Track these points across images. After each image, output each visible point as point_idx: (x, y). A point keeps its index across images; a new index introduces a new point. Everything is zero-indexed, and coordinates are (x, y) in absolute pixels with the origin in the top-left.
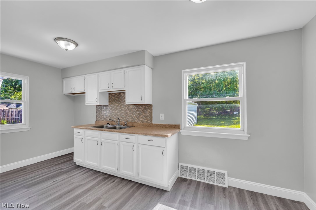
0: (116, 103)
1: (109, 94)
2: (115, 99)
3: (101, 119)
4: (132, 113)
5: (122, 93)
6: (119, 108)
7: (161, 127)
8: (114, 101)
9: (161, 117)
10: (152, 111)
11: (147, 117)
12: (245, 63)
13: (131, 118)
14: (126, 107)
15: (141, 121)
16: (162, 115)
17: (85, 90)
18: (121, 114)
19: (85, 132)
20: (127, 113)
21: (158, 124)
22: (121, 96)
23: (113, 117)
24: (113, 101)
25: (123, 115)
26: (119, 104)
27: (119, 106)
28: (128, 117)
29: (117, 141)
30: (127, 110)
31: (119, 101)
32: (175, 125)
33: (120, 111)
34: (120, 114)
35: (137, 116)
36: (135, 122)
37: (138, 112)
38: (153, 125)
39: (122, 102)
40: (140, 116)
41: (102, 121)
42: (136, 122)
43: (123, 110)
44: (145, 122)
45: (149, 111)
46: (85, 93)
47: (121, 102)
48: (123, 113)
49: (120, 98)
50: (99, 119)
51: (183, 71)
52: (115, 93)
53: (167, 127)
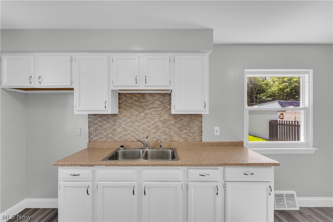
0: (136, 110)
1: (119, 94)
2: (132, 103)
3: (101, 138)
4: (167, 127)
5: (148, 94)
6: (142, 119)
7: (217, 146)
8: (131, 107)
9: (215, 132)
10: (201, 124)
11: (193, 133)
12: (311, 71)
13: (166, 134)
14: (156, 117)
15: (183, 138)
16: (217, 128)
17: (72, 82)
18: (146, 128)
19: (94, 172)
20: (157, 127)
21: (213, 142)
22: (145, 98)
23: (129, 134)
24: (129, 106)
25: (149, 131)
26: (140, 113)
27: (142, 115)
28: (160, 133)
29: (180, 181)
30: (158, 122)
31: (141, 107)
32: (238, 143)
33: (144, 124)
34: (143, 129)
35: (177, 131)
36: (172, 142)
37: (178, 125)
38: (204, 143)
39: (147, 110)
40: (181, 131)
41: (104, 141)
42: (175, 141)
43: (149, 122)
44: (189, 140)
45: (197, 123)
46: (72, 89)
47: (145, 109)
48: (149, 127)
49: (144, 103)
50: (95, 138)
51: (246, 70)
52: (133, 94)
53: (225, 146)
